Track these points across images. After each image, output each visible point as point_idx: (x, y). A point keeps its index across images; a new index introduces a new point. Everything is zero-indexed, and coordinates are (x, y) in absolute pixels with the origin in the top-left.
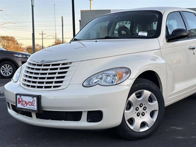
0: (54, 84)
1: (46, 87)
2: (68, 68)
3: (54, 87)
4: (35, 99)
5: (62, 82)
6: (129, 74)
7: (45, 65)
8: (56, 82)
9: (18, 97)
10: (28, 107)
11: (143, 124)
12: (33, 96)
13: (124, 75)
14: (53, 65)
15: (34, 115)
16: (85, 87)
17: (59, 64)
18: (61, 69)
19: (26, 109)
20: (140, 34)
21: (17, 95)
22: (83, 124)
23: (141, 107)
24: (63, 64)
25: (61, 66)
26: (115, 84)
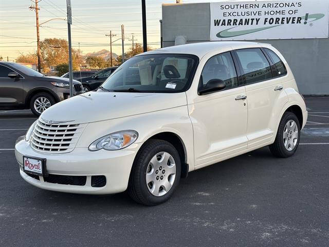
0: (60, 147)
1: (53, 150)
2: (75, 130)
3: (61, 150)
4: (40, 162)
5: (68, 145)
6: (136, 138)
7: (53, 126)
8: (63, 145)
9: (25, 159)
10: (34, 170)
11: (161, 189)
12: (38, 159)
13: (132, 138)
14: (61, 126)
15: (41, 178)
16: (90, 150)
17: (66, 126)
18: (68, 130)
19: (33, 172)
20: (168, 86)
21: (24, 157)
22: (88, 188)
23: (160, 170)
24: (71, 126)
25: (68, 128)
26: (121, 148)
